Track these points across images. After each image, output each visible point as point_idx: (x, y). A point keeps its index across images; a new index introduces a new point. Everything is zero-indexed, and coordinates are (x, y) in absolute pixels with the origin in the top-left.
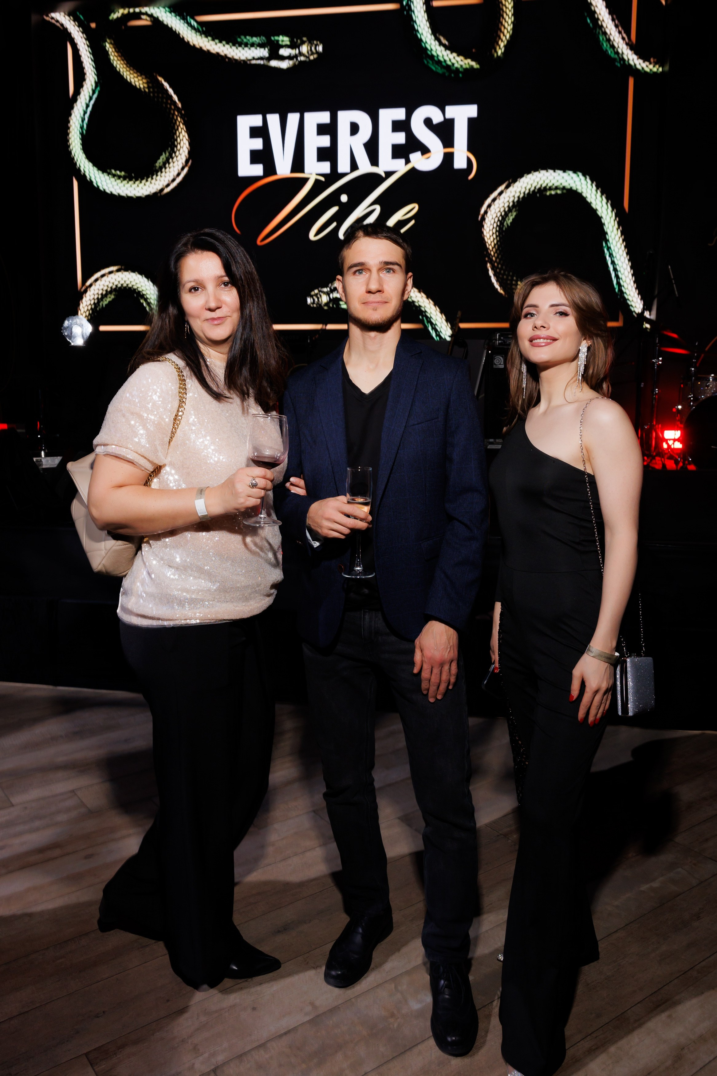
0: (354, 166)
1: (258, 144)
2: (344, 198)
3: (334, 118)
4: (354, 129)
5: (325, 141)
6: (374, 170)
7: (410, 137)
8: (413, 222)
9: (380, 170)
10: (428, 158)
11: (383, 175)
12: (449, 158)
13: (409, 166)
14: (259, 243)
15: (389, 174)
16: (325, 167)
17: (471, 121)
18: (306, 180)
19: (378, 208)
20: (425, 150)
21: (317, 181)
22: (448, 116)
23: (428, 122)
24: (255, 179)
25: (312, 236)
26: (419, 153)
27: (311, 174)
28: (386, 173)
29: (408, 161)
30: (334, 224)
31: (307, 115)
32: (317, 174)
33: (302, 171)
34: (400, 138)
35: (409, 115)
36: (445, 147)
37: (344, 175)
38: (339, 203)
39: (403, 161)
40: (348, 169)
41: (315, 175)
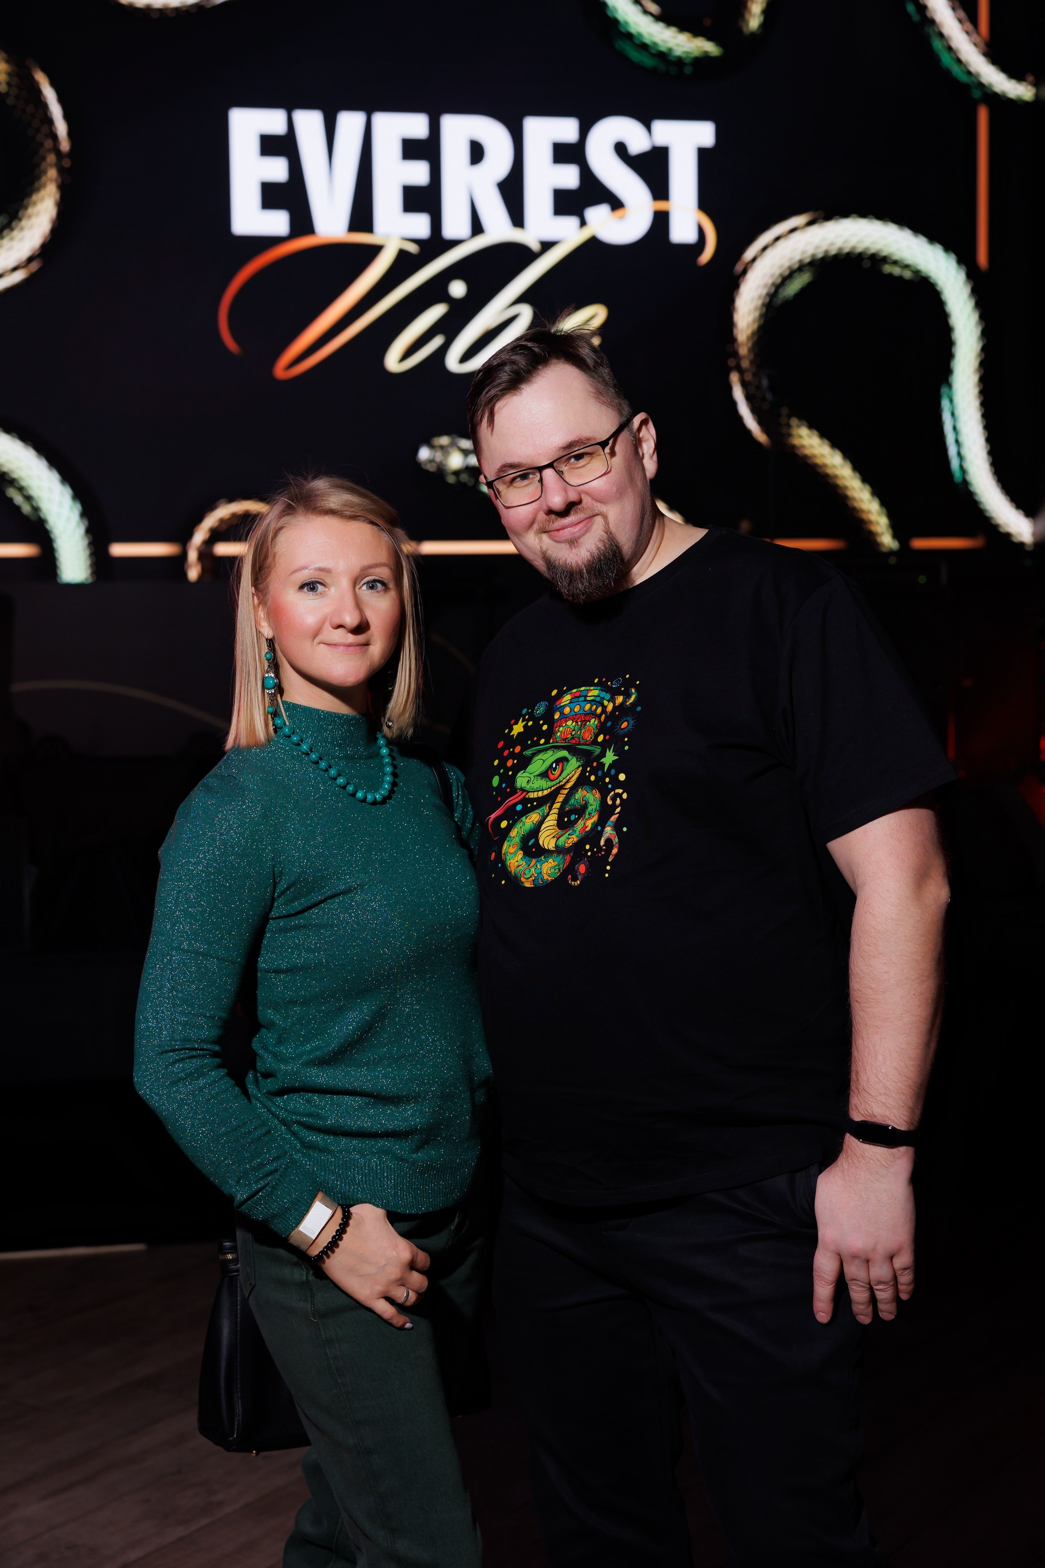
0: (477, 228)
1: (276, 170)
2: (458, 289)
3: (435, 128)
4: (477, 153)
5: (419, 173)
6: (516, 236)
9: (529, 237)
10: (622, 218)
12: (661, 220)
13: (586, 233)
14: (279, 372)
16: (420, 225)
17: (703, 153)
18: (378, 249)
19: (526, 313)
20: (616, 204)
22: (658, 140)
23: (621, 149)
24: (271, 241)
25: (392, 361)
26: (603, 208)
27: (389, 237)
28: (540, 243)
29: (583, 223)
30: (437, 342)
31: (379, 118)
32: (404, 239)
33: (370, 230)
34: (569, 177)
35: (584, 131)
36: (654, 198)
37: (457, 242)
38: (445, 297)
39: (573, 221)
40: (465, 233)
41: (399, 239)
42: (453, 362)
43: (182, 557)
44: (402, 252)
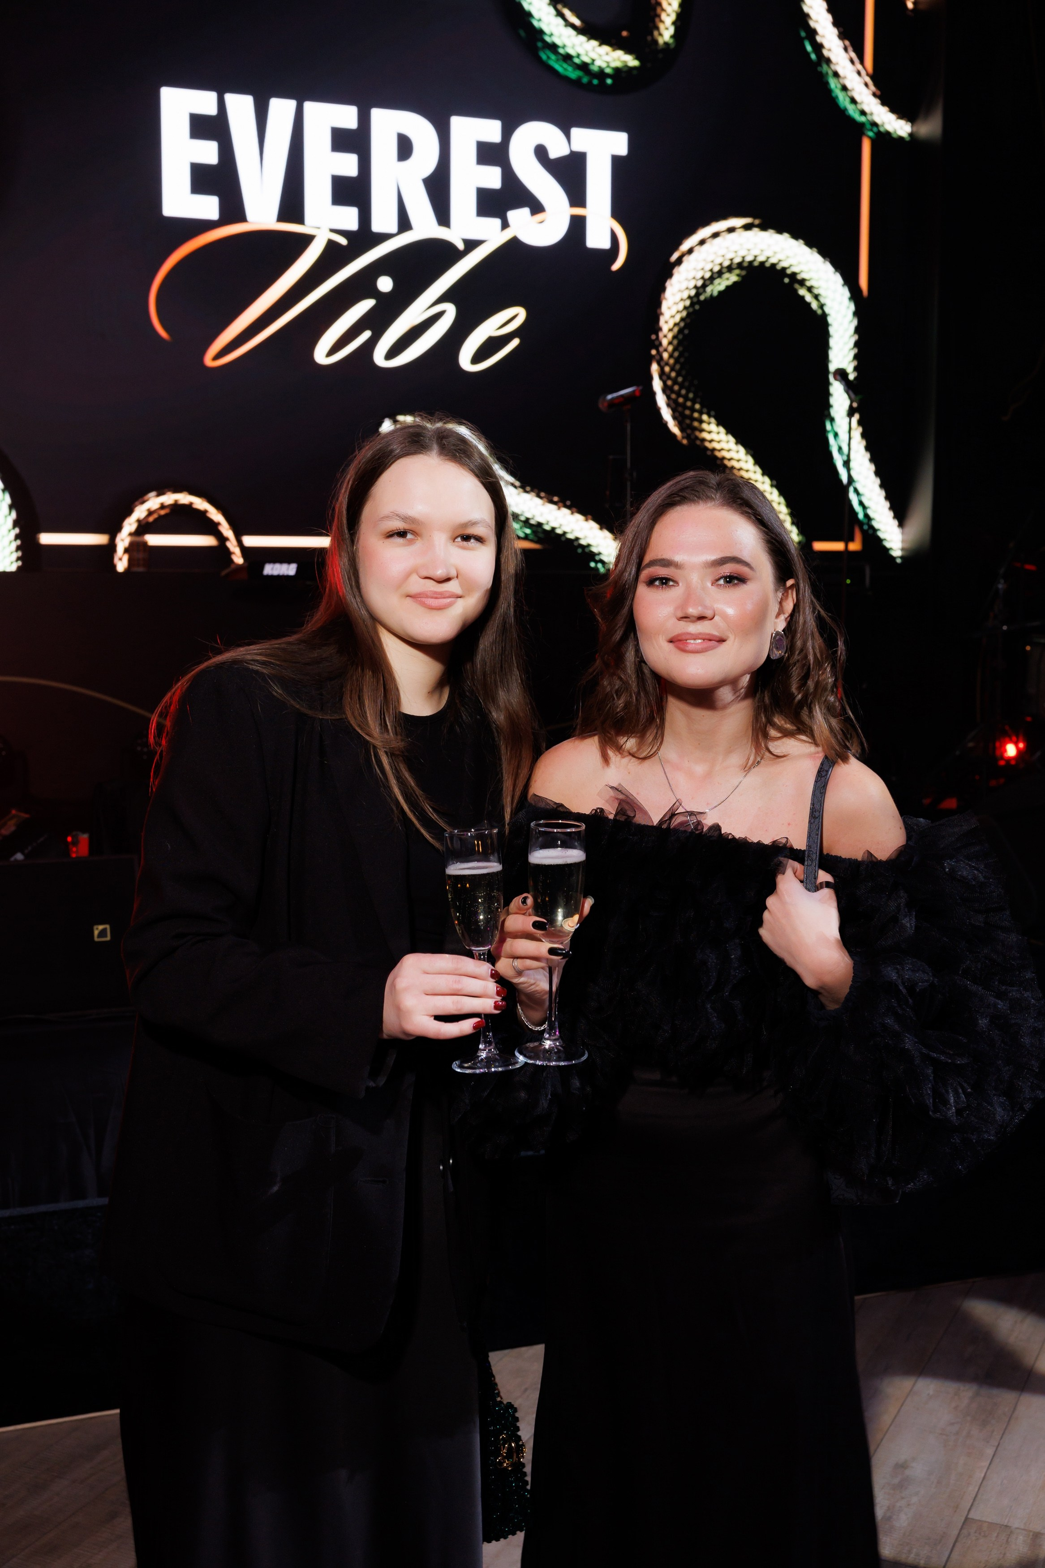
0: (404, 224)
1: (208, 152)
2: (385, 284)
3: (364, 120)
4: (405, 148)
5: (348, 165)
6: (441, 233)
7: (509, 176)
8: (516, 342)
9: (455, 235)
10: (541, 221)
11: (461, 246)
12: (578, 226)
13: (508, 234)
14: (209, 361)
15: (471, 245)
16: (349, 218)
17: (617, 162)
18: (308, 239)
19: (450, 310)
20: (535, 206)
21: (331, 245)
22: (576, 146)
23: (541, 153)
24: (201, 226)
25: (321, 355)
26: (524, 211)
27: (319, 228)
28: (464, 242)
29: (504, 223)
30: (367, 335)
31: (310, 107)
32: (333, 231)
33: (300, 220)
35: (507, 133)
36: (572, 204)
37: (385, 237)
38: (373, 292)
39: (496, 222)
40: (393, 228)
41: (329, 230)
42: (379, 357)
43: (111, 547)
44: (331, 244)
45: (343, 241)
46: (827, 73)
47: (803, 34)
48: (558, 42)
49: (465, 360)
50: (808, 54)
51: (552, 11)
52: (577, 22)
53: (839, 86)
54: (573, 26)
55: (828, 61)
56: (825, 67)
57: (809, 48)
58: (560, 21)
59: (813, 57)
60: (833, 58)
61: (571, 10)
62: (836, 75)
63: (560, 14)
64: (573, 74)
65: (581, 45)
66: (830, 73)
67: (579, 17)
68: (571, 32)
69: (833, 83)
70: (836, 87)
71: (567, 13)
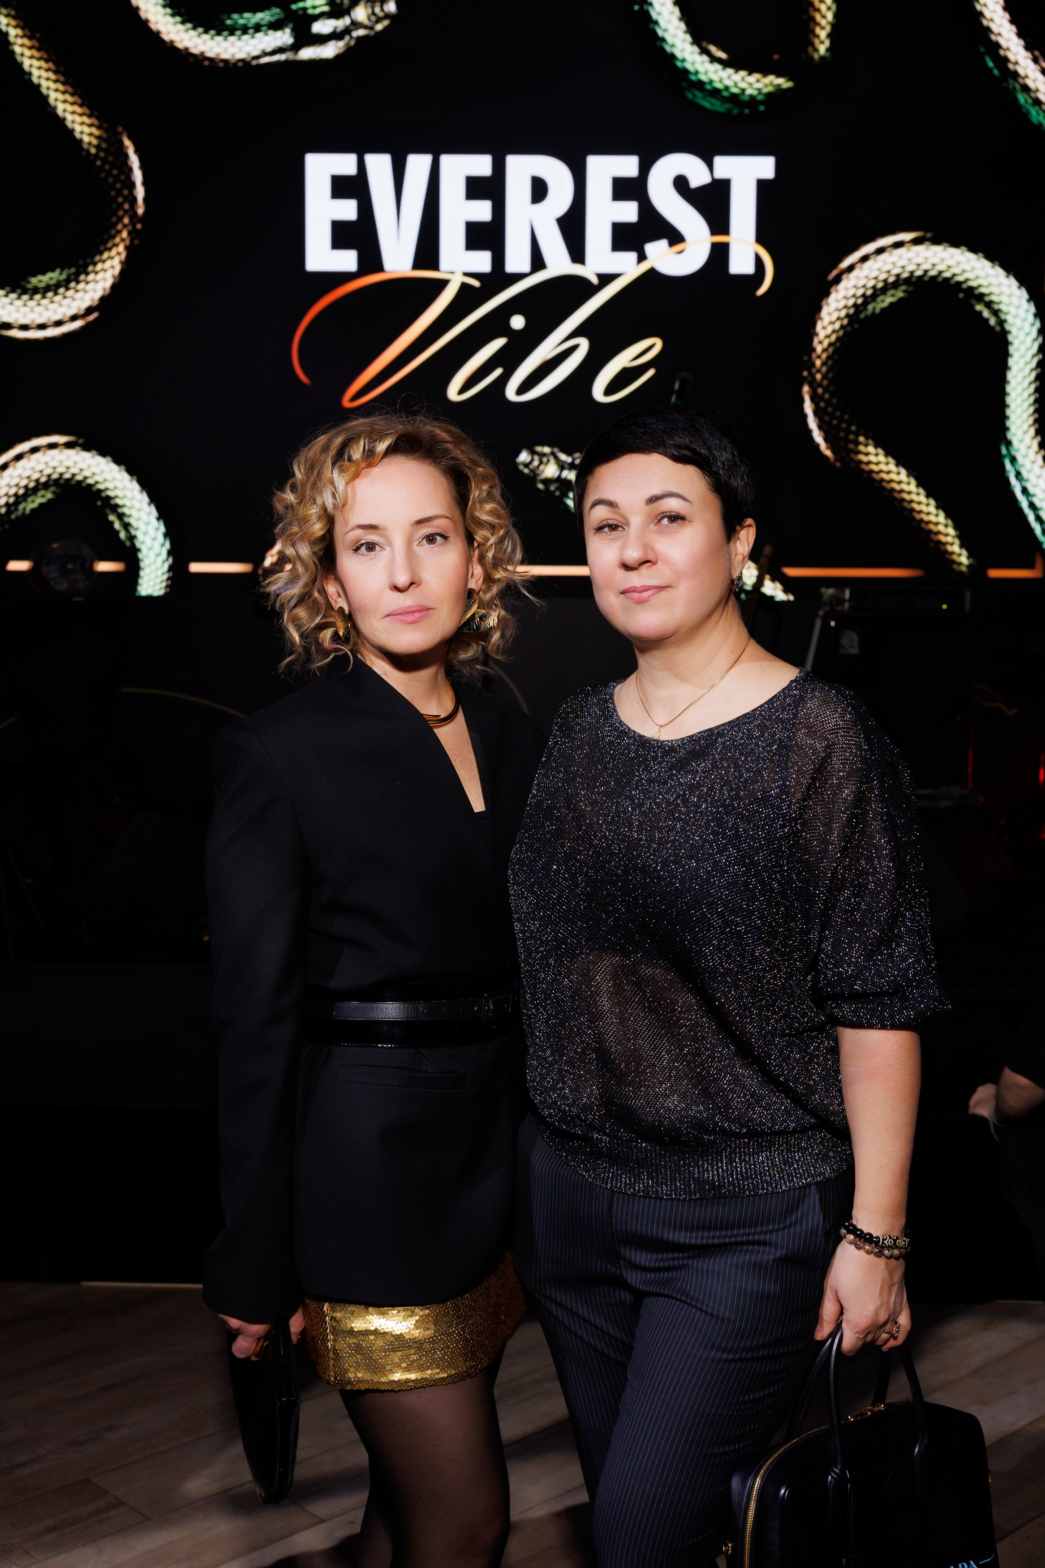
0: (538, 262)
1: (348, 210)
2: (518, 322)
3: (499, 168)
4: (539, 190)
5: (482, 211)
6: (576, 270)
7: (647, 210)
8: (651, 372)
9: (589, 271)
10: (681, 252)
11: (595, 280)
12: (720, 253)
13: (645, 267)
14: (346, 403)
15: (606, 279)
16: (482, 261)
17: (762, 185)
18: (442, 284)
19: (584, 344)
20: (675, 238)
21: (465, 288)
22: (719, 174)
23: (681, 183)
24: (340, 278)
25: (453, 392)
26: (663, 243)
27: (453, 273)
28: (600, 276)
29: (642, 258)
30: (498, 372)
31: (446, 159)
32: (466, 274)
33: (435, 267)
34: (629, 212)
35: (645, 168)
36: (714, 232)
37: (519, 277)
38: (506, 331)
39: (633, 256)
40: (526, 267)
41: (462, 275)
42: (511, 392)
43: (256, 575)
44: (464, 286)
45: (476, 283)
46: (1015, 88)
47: (982, 49)
48: (703, 78)
49: (598, 392)
50: (991, 70)
51: (696, 49)
52: (722, 55)
53: (1030, 101)
54: (719, 61)
55: (1015, 75)
56: (1011, 82)
57: (990, 64)
58: (705, 58)
59: (996, 72)
60: (1021, 71)
61: (716, 45)
62: (1026, 89)
63: (704, 51)
64: (720, 107)
65: (729, 77)
66: (1018, 87)
67: (724, 51)
68: (717, 66)
69: (1022, 98)
70: (1026, 101)
71: (713, 49)
